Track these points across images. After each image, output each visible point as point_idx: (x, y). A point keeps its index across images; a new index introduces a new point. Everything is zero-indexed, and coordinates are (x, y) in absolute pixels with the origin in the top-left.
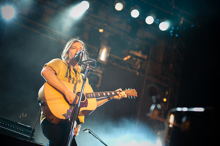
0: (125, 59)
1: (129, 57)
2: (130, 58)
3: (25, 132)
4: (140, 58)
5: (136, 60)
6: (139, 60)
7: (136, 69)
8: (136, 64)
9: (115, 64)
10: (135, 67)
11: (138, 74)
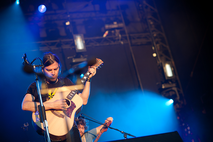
1: (107, 32)
2: (109, 33)
4: (118, 28)
5: (115, 32)
6: (117, 31)
7: (118, 40)
8: (117, 35)
9: (98, 45)
10: (117, 39)
11: (122, 43)
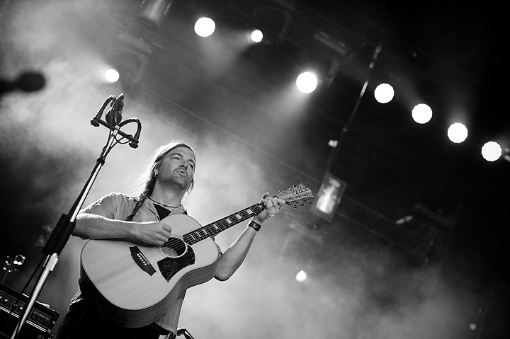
0: (401, 221)
3: (34, 317)
